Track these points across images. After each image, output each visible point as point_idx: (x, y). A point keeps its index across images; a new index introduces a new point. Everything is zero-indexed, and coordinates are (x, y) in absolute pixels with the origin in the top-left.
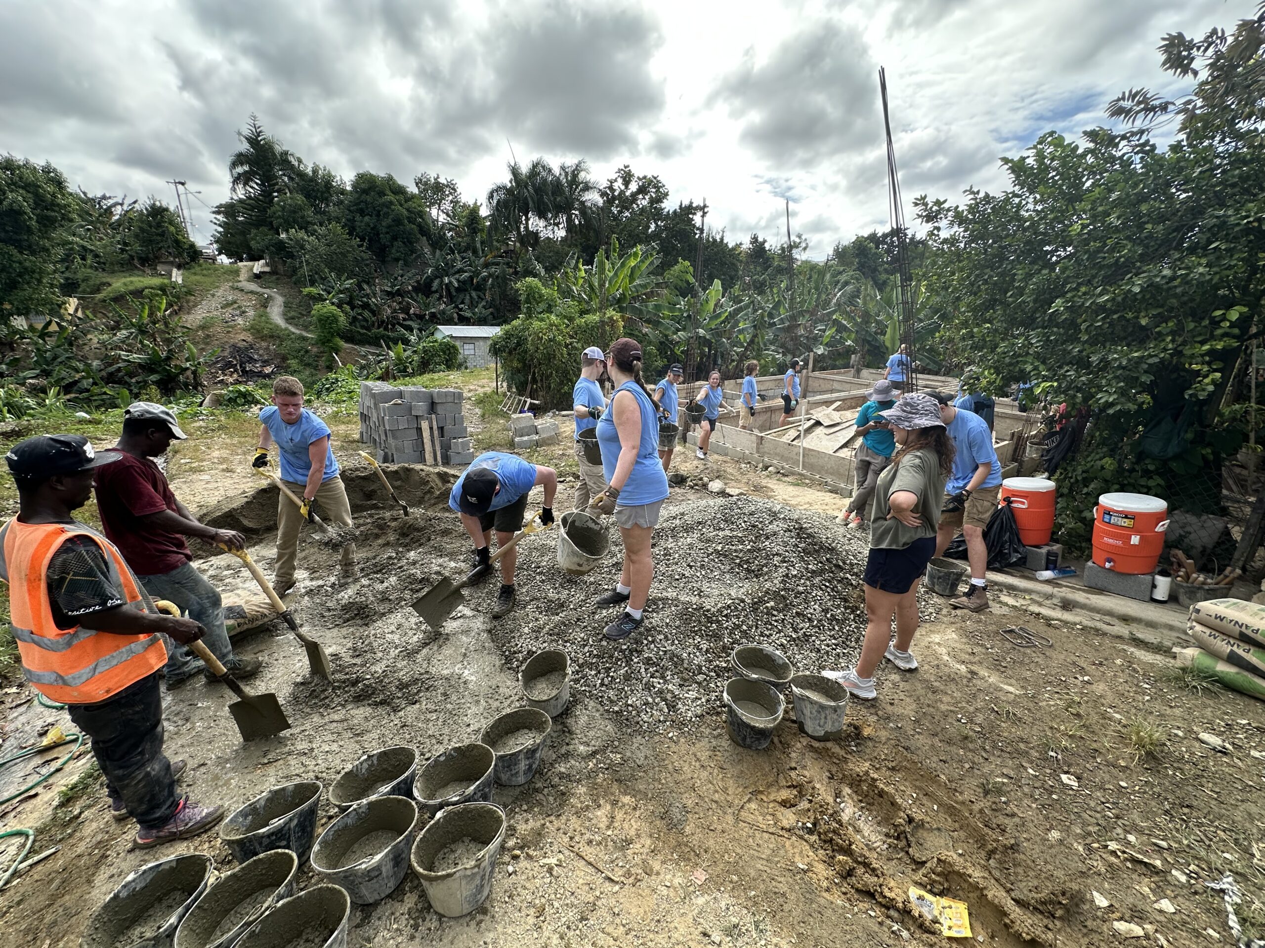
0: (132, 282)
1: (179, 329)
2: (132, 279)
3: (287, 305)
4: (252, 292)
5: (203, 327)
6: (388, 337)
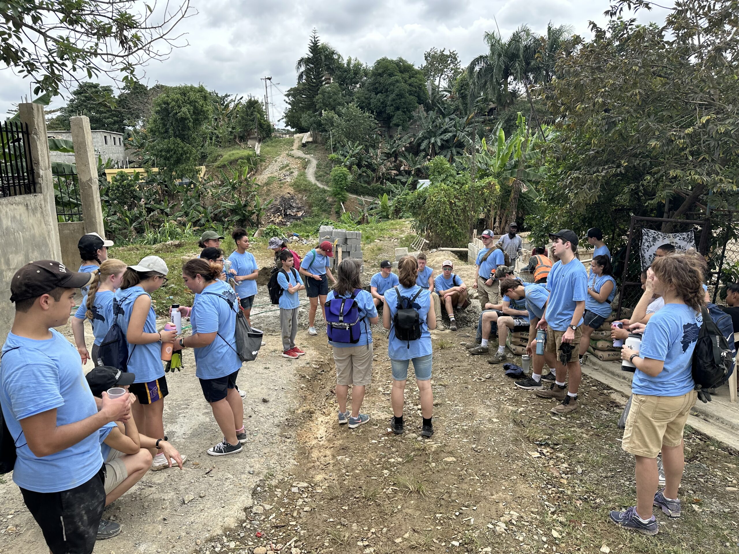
0: (233, 154)
1: (254, 186)
2: (234, 152)
3: (318, 166)
4: (299, 158)
5: (267, 184)
6: (382, 189)
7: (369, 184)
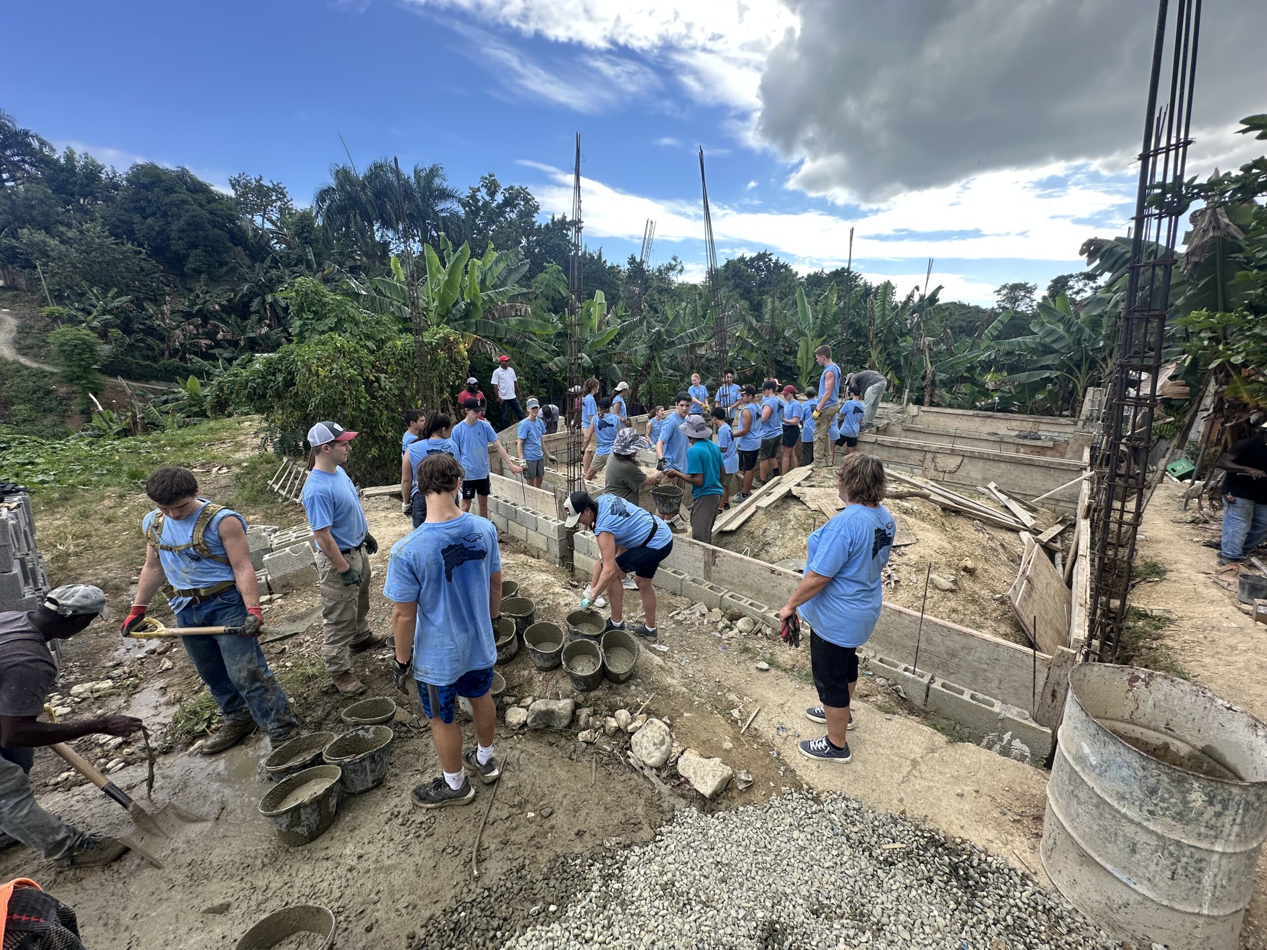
3: (22, 329)
6: (186, 369)
7: (155, 360)
